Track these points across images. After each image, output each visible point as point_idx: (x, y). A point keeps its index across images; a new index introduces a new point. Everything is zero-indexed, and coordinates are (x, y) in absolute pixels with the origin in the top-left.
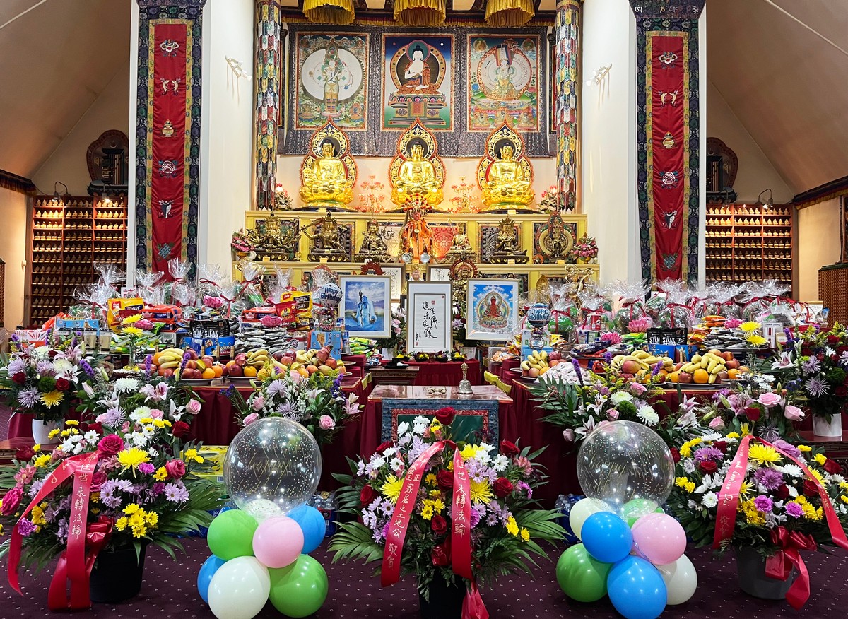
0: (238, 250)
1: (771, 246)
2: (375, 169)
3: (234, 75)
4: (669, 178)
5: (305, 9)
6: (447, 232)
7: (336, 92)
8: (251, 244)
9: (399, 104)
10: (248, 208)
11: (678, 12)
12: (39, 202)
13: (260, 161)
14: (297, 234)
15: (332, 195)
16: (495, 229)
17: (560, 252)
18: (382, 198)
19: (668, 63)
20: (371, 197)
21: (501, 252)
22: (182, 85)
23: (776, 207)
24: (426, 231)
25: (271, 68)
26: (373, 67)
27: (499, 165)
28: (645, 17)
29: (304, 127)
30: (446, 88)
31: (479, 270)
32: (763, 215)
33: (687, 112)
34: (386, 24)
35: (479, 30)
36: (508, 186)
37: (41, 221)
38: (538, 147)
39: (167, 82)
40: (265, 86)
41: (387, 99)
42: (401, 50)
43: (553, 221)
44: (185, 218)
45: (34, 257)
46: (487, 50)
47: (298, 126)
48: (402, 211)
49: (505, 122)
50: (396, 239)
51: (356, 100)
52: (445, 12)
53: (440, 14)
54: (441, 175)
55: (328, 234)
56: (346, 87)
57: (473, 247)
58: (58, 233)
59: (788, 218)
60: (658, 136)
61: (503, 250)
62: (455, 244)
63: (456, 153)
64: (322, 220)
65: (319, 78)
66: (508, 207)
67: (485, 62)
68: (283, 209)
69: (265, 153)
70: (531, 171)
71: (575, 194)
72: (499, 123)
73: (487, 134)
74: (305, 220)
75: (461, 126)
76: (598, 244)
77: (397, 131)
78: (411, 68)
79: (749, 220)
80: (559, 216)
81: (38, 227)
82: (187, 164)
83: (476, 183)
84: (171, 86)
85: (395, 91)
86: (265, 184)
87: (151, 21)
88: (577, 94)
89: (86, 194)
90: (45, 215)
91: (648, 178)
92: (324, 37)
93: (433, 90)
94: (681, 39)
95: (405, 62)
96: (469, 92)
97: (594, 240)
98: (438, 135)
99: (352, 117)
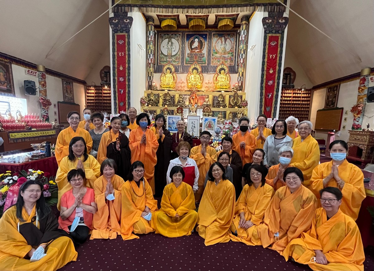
0: (142, 103)
1: (303, 103)
2: (182, 77)
3: (140, 49)
4: (271, 83)
5: (161, 26)
6: (203, 98)
7: (171, 53)
8: (145, 101)
9: (190, 57)
10: (145, 90)
11: (278, 27)
12: (88, 88)
13: (149, 75)
14: (159, 98)
15: (169, 86)
16: (217, 97)
17: (236, 104)
18: (184, 87)
19: (273, 45)
20: (181, 86)
21: (219, 104)
22: (125, 54)
23: (307, 90)
24: (196, 97)
25: (151, 45)
26: (182, 44)
27: (220, 76)
28: (267, 29)
29: (161, 64)
30: (205, 51)
31: (211, 110)
32: (302, 93)
33: (278, 61)
34: (187, 30)
35: (216, 31)
36: (222, 83)
37: (89, 93)
38: (233, 70)
39: (120, 53)
40: (150, 52)
41: (187, 55)
42: (191, 39)
43: (235, 95)
44: (127, 94)
45: (88, 104)
46: (218, 38)
47: (160, 64)
48: (189, 91)
49: (223, 62)
50: (188, 99)
51: (177, 56)
52: (205, 26)
53: (203, 27)
54: (202, 80)
55: (168, 98)
56: (174, 51)
57: (210, 102)
58: (93, 96)
59: (310, 94)
60: (268, 69)
61: (219, 103)
62: (205, 101)
63: (207, 72)
64: (166, 94)
65: (166, 48)
66: (222, 90)
67: (217, 42)
68: (155, 90)
69: (150, 73)
70: (230, 78)
71: (243, 86)
72: (221, 62)
73: (217, 66)
74: (161, 94)
75: (209, 63)
76: (248, 102)
77: (189, 65)
78: (194, 45)
79: (297, 94)
80: (237, 93)
81: (88, 95)
82: (127, 78)
83: (213, 82)
84: (122, 54)
85: (189, 52)
86: (150, 83)
87: (115, 34)
88: (245, 53)
89: (100, 85)
90: (90, 91)
91: (264, 83)
92: (168, 34)
93: (201, 51)
94: (278, 37)
95: (193, 42)
96: (212, 52)
97: (247, 101)
98: (202, 66)
99: (176, 61)
